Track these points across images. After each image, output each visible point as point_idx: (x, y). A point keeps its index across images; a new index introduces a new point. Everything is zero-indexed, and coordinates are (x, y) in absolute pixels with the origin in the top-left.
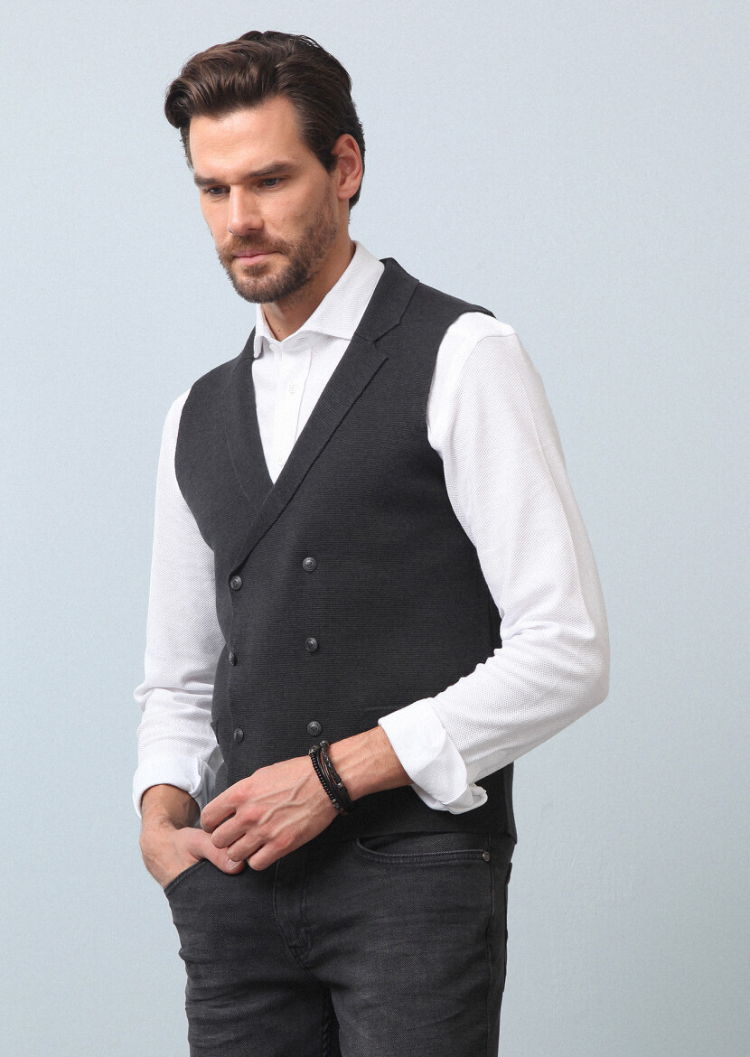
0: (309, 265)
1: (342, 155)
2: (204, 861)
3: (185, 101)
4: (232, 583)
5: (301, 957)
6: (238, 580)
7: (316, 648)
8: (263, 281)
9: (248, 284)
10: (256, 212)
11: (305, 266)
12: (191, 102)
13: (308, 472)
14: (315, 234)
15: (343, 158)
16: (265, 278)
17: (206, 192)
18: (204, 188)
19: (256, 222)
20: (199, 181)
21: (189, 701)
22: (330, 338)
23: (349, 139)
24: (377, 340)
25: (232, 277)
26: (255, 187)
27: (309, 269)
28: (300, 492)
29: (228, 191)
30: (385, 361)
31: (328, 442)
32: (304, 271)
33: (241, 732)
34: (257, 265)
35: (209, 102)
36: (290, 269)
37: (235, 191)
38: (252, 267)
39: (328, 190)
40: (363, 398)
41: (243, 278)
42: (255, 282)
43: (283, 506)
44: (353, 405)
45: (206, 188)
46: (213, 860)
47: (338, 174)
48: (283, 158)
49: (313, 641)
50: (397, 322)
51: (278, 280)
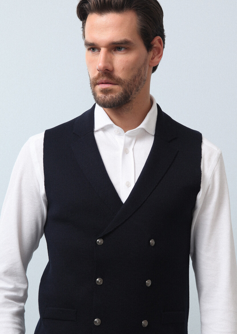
0: (131, 94)
1: (155, 46)
3: (87, 6)
8: (108, 97)
9: (101, 98)
10: (111, 62)
11: (130, 94)
12: (89, 6)
14: (137, 79)
15: (155, 47)
16: (110, 95)
17: (89, 49)
18: (88, 48)
19: (110, 68)
20: (87, 44)
23: (160, 39)
25: (94, 94)
26: (113, 51)
27: (131, 96)
29: (99, 50)
32: (129, 96)
34: (107, 88)
35: (98, 7)
36: (122, 94)
37: (103, 50)
38: (104, 89)
39: (146, 60)
41: (100, 95)
42: (105, 97)
45: (89, 47)
47: (151, 53)
48: (129, 38)
51: (116, 98)
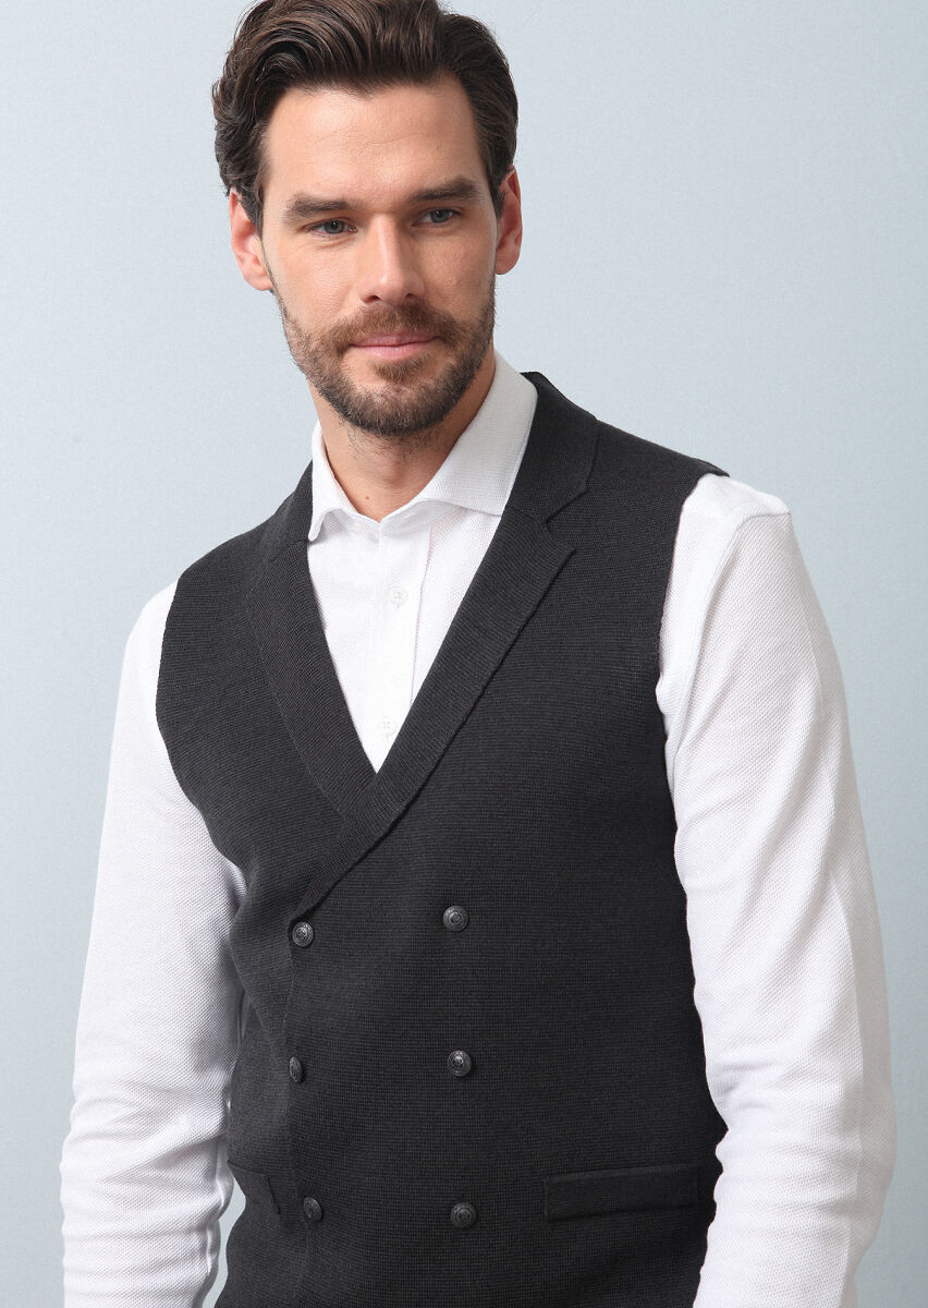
4: (296, 941)
6: (305, 929)
7: (468, 1063)
13: (446, 750)
22: (463, 511)
24: (551, 518)
28: (431, 786)
30: (570, 556)
31: (480, 697)
33: (315, 1203)
40: (536, 620)
43: (399, 809)
44: (520, 631)
49: (459, 1057)
50: (582, 488)
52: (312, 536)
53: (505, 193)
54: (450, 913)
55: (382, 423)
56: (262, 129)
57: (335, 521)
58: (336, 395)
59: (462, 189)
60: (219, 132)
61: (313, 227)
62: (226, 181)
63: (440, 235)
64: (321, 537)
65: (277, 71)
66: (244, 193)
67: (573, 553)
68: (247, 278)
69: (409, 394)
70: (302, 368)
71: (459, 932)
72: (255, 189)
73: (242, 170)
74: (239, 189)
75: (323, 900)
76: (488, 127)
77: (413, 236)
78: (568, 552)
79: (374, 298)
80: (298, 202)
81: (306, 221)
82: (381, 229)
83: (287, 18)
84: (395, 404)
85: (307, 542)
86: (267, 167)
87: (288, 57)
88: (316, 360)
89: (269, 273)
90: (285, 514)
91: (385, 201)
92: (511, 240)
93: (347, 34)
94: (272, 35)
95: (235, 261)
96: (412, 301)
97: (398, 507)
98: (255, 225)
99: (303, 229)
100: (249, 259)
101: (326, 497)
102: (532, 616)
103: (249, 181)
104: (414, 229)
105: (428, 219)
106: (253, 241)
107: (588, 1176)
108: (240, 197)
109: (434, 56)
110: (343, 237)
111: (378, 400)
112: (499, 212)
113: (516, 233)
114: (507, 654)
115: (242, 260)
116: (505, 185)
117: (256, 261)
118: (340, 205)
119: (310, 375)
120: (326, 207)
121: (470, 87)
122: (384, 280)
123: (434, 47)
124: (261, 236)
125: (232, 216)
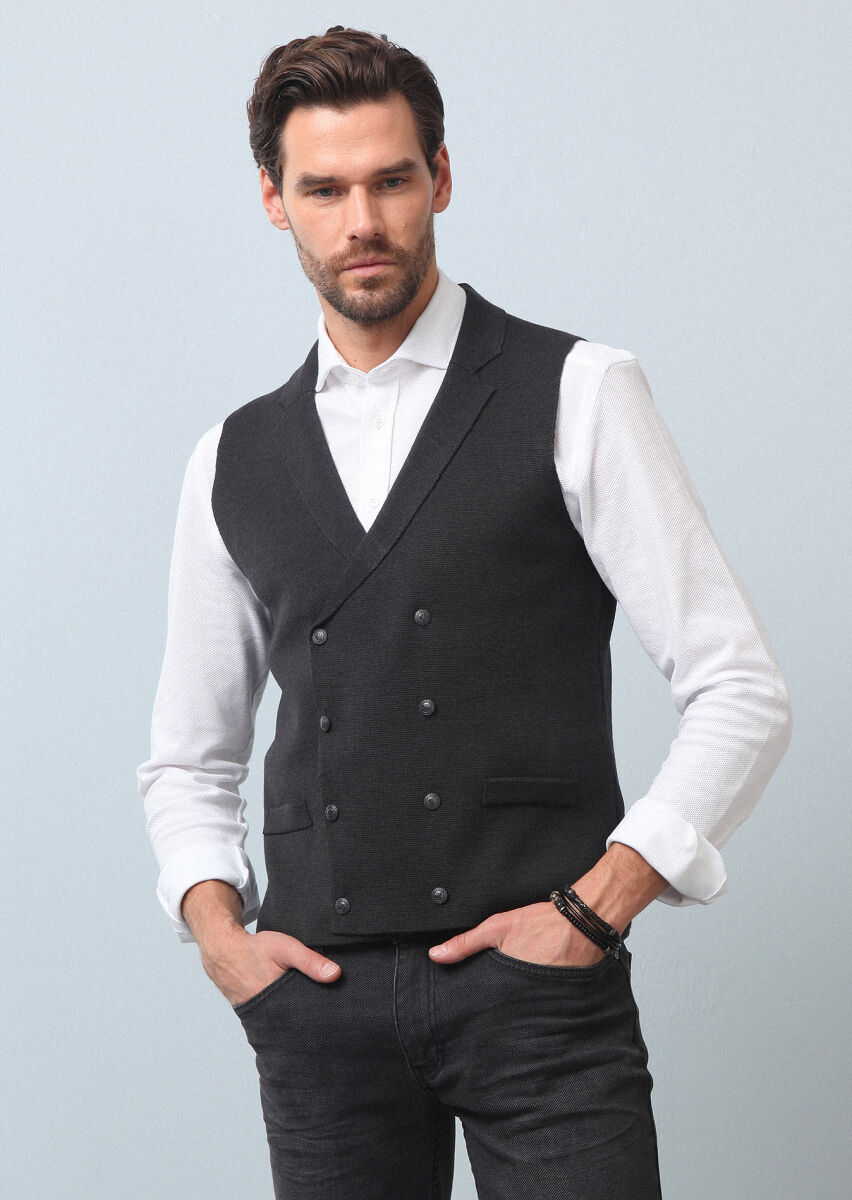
2: (292, 973)
4: (314, 638)
5: (426, 1077)
6: (321, 634)
7: (433, 709)
13: (415, 514)
21: (208, 781)
22: (421, 367)
24: (479, 370)
28: (406, 536)
30: (493, 394)
31: (438, 480)
33: (334, 808)
43: (385, 551)
44: (462, 441)
46: (303, 968)
49: (426, 703)
50: (499, 352)
52: (318, 388)
53: (438, 161)
54: (418, 614)
55: (363, 315)
56: (280, 132)
57: (335, 378)
58: (333, 298)
59: (407, 166)
60: (252, 131)
61: (314, 193)
62: (258, 161)
63: (394, 194)
64: (325, 388)
65: (288, 98)
66: (270, 170)
67: (495, 392)
68: (274, 222)
69: (378, 296)
70: (311, 279)
71: (424, 626)
72: (277, 168)
73: (268, 156)
74: (266, 167)
75: (336, 611)
76: (423, 124)
77: (376, 195)
78: (491, 391)
79: (354, 237)
80: (304, 178)
81: (309, 189)
82: (357, 193)
83: (292, 66)
84: (370, 304)
85: (314, 392)
86: (283, 156)
87: (294, 89)
88: (322, 276)
89: (287, 219)
90: (299, 376)
91: (359, 176)
92: (444, 190)
93: (330, 74)
94: (284, 76)
95: (266, 212)
96: (377, 238)
97: (376, 365)
98: (277, 189)
99: (307, 194)
100: (274, 211)
101: (328, 359)
102: (471, 430)
103: (273, 163)
104: (377, 191)
105: (386, 185)
106: (276, 200)
107: (510, 779)
108: (267, 172)
109: (386, 84)
110: (333, 199)
111: (359, 301)
112: (434, 176)
113: (448, 185)
114: (455, 454)
115: (269, 211)
116: (439, 155)
117: (279, 211)
118: (331, 180)
119: (318, 284)
120: (323, 181)
121: (410, 99)
122: (360, 225)
123: (385, 80)
124: (281, 197)
125: (262, 183)
